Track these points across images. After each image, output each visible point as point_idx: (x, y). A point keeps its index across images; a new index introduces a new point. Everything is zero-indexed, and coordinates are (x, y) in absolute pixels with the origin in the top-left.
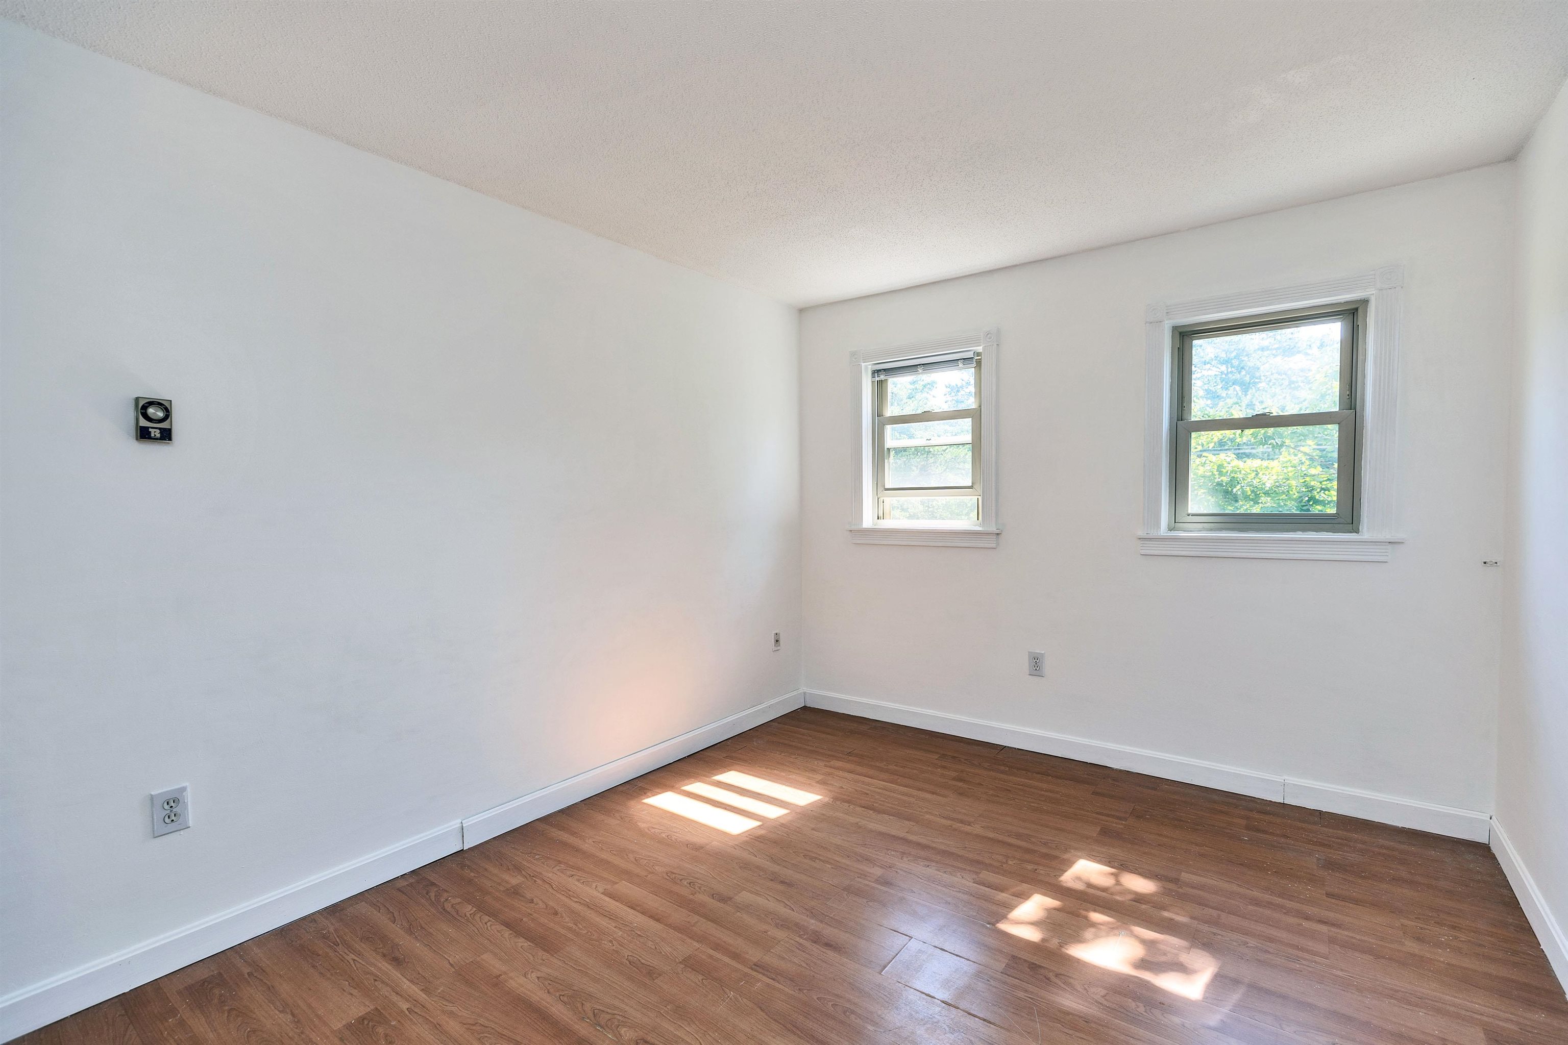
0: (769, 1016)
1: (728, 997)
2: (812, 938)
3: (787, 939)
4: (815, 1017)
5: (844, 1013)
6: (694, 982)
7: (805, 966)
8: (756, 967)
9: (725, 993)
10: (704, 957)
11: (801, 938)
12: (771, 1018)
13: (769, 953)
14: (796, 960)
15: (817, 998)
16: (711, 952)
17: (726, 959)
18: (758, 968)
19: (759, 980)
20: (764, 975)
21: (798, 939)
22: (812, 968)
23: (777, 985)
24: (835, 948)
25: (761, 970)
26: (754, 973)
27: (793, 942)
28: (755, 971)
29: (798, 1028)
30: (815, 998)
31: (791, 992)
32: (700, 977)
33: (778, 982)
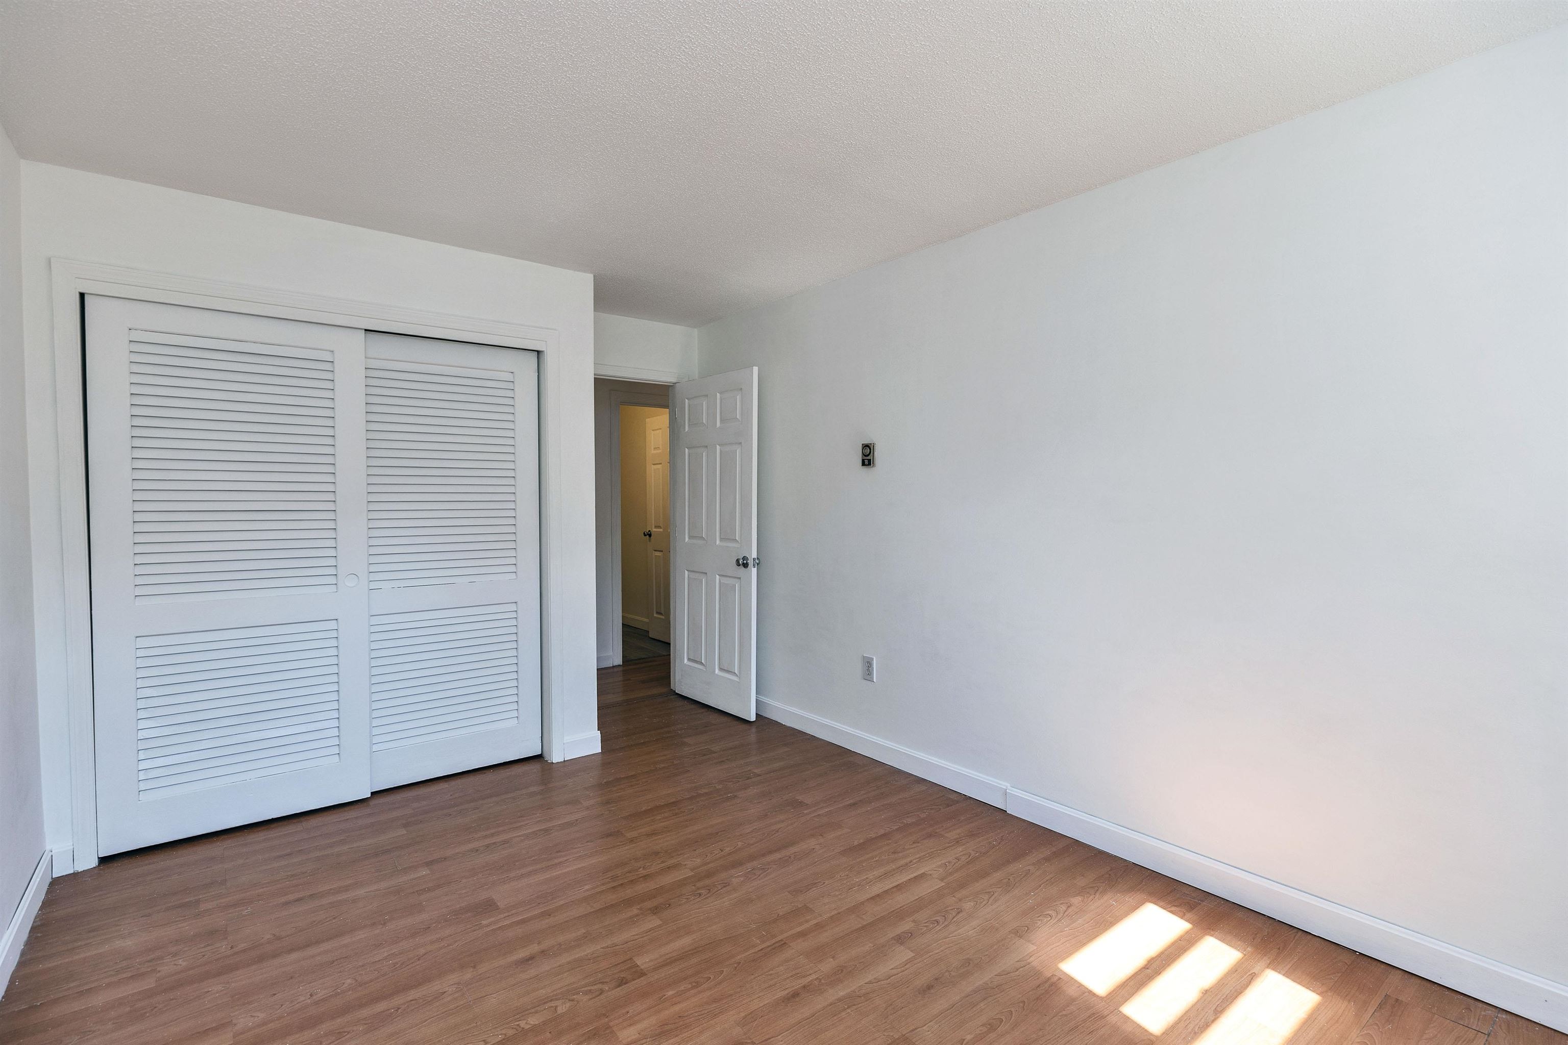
5: (697, 982)
14: (779, 970)
15: (723, 971)
19: (762, 943)
23: (752, 951)
25: (777, 945)
30: (725, 970)
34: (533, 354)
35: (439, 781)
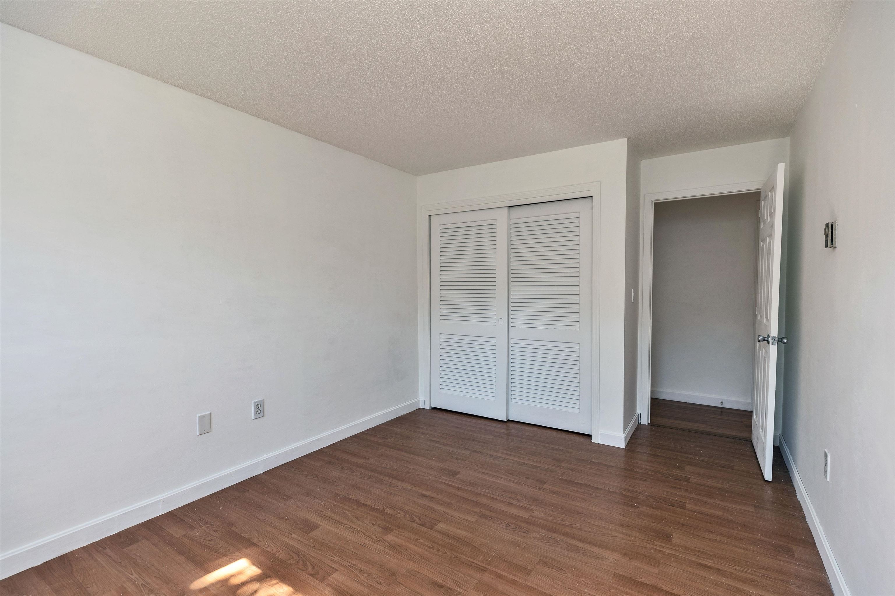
0: (471, 544)
1: (494, 552)
2: (451, 591)
3: (469, 590)
4: (448, 544)
5: (433, 547)
6: (517, 559)
7: (455, 571)
8: (485, 569)
9: (497, 554)
10: (519, 575)
11: (459, 592)
12: (469, 543)
13: (478, 580)
14: (461, 575)
15: (447, 553)
16: (516, 579)
17: (504, 573)
18: (483, 569)
19: (481, 561)
20: (479, 565)
21: (461, 591)
22: (450, 570)
23: (470, 560)
24: (436, 584)
25: (482, 568)
26: (484, 565)
27: (464, 588)
28: (484, 567)
29: (456, 539)
30: (448, 553)
31: (461, 556)
32: (514, 562)
33: (470, 561)
34: (590, 199)
35: (541, 428)
